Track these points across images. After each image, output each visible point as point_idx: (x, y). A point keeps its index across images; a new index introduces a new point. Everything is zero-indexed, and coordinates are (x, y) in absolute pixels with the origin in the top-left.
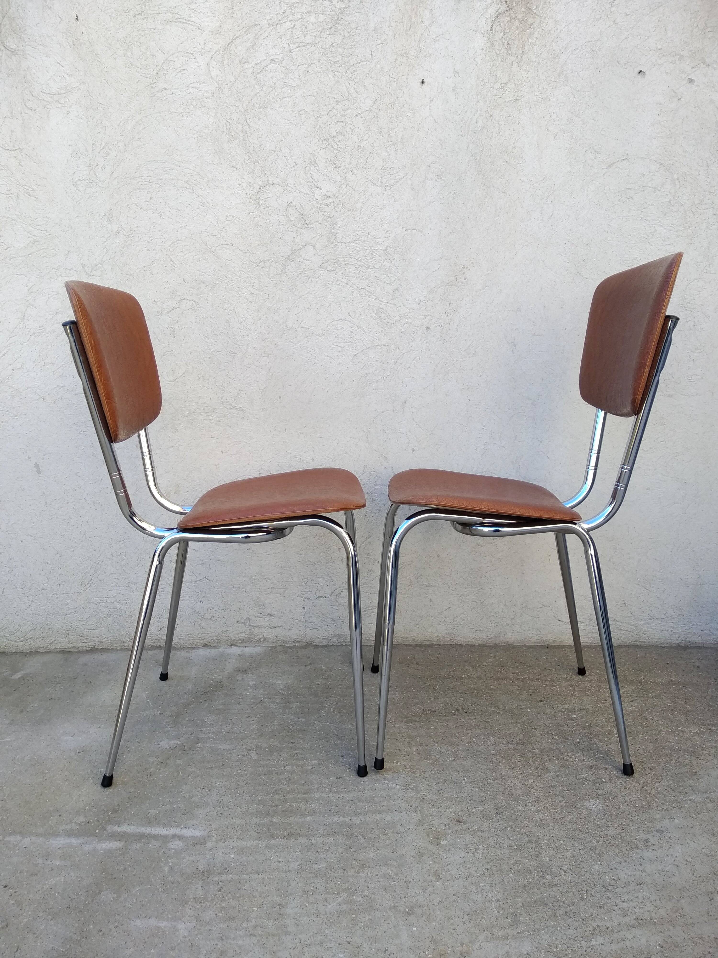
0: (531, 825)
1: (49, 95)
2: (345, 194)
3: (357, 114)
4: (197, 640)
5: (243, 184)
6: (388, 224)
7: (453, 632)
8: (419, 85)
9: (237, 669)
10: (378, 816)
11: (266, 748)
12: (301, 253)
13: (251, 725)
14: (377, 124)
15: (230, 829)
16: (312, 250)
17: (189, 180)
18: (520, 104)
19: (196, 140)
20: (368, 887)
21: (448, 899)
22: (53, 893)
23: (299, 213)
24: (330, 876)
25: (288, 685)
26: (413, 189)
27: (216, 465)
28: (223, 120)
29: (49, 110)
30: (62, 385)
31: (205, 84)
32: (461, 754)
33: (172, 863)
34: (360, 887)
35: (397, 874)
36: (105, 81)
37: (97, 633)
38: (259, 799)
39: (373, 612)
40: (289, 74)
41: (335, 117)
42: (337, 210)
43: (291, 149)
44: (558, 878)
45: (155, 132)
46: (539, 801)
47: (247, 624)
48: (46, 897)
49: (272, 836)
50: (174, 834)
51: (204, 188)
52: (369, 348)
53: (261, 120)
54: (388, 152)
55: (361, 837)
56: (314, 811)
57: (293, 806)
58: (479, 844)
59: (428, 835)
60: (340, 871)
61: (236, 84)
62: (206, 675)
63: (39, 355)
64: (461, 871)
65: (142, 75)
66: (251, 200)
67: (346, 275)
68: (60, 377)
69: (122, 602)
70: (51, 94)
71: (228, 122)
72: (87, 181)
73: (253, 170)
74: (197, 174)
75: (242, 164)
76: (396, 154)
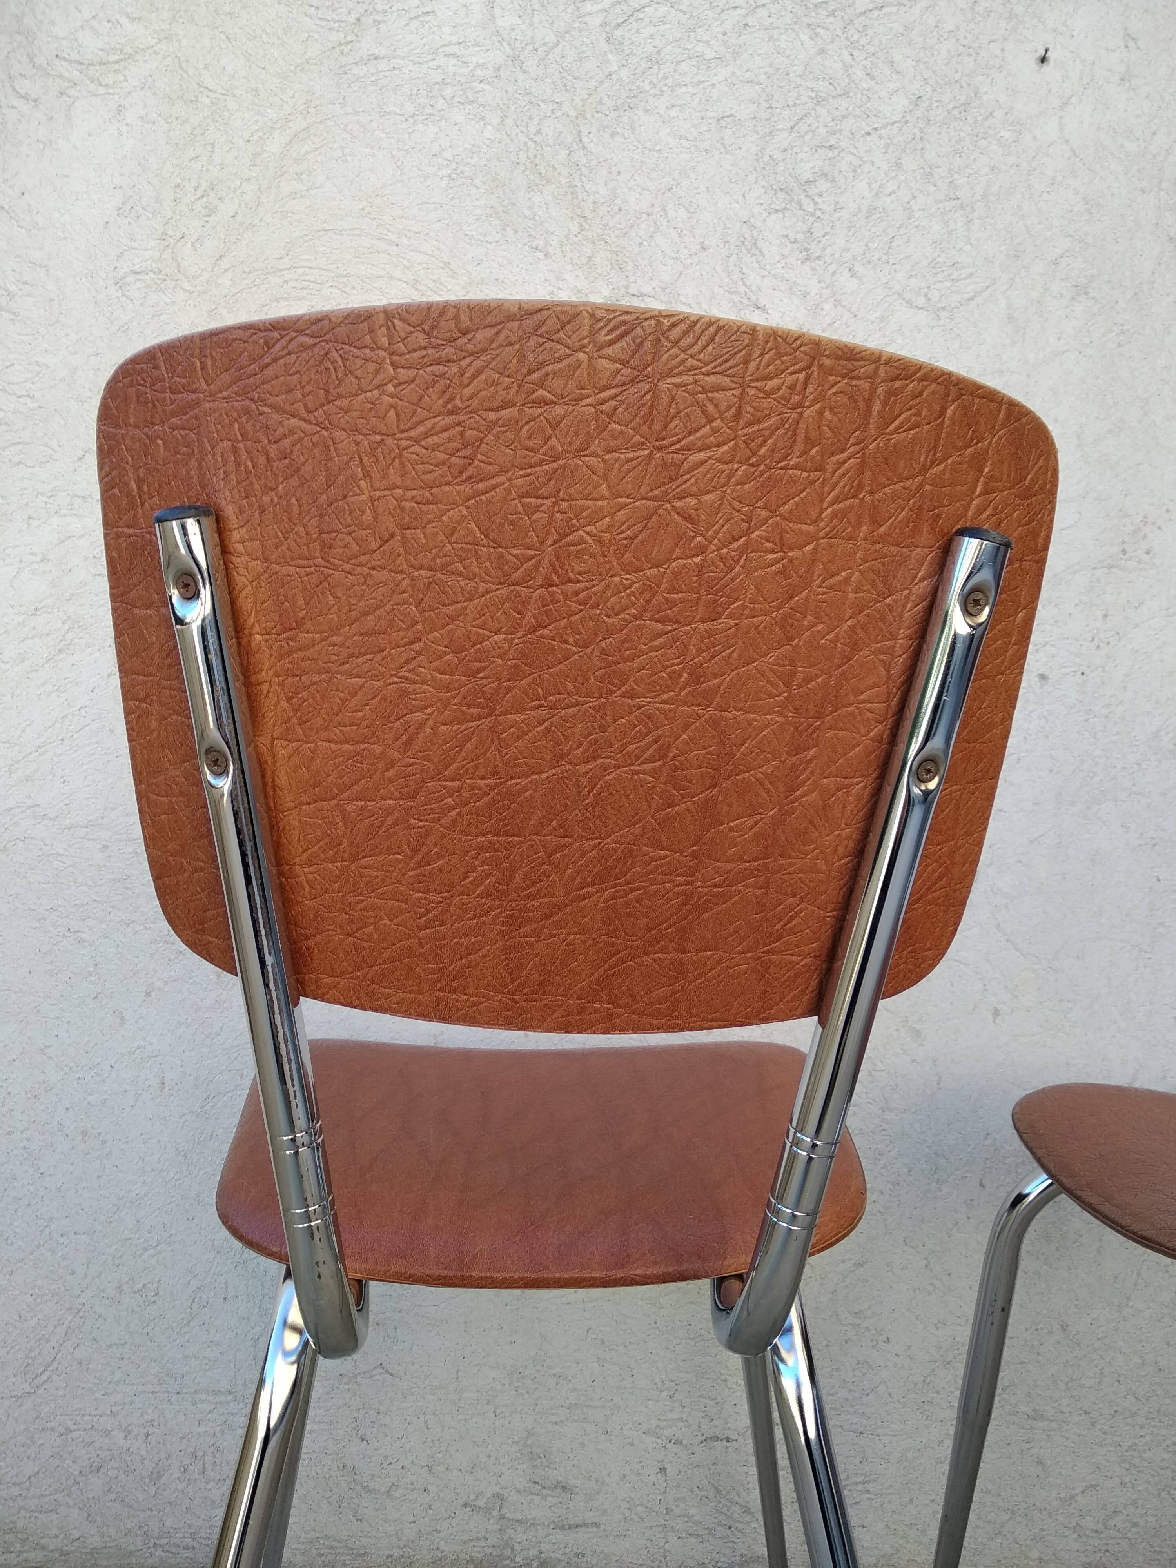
1: (75, 65)
2: (829, 325)
3: (869, 129)
4: (343, 1558)
7: (1104, 1559)
8: (1033, 64)
14: (922, 156)
17: (419, 279)
19: (444, 183)
26: (1010, 318)
28: (520, 134)
29: (73, 100)
30: (29, 802)
31: (479, 48)
36: (222, 36)
37: (55, 1522)
39: (868, 1492)
40: (699, 31)
41: (810, 135)
43: (692, 210)
45: (340, 161)
47: (495, 1513)
53: (618, 139)
54: (946, 224)
61: (558, 50)
65: (319, 22)
68: (27, 779)
69: (136, 1431)
70: (81, 64)
71: (531, 139)
72: (152, 275)
73: (590, 259)
74: (442, 265)
75: (561, 246)
76: (969, 230)
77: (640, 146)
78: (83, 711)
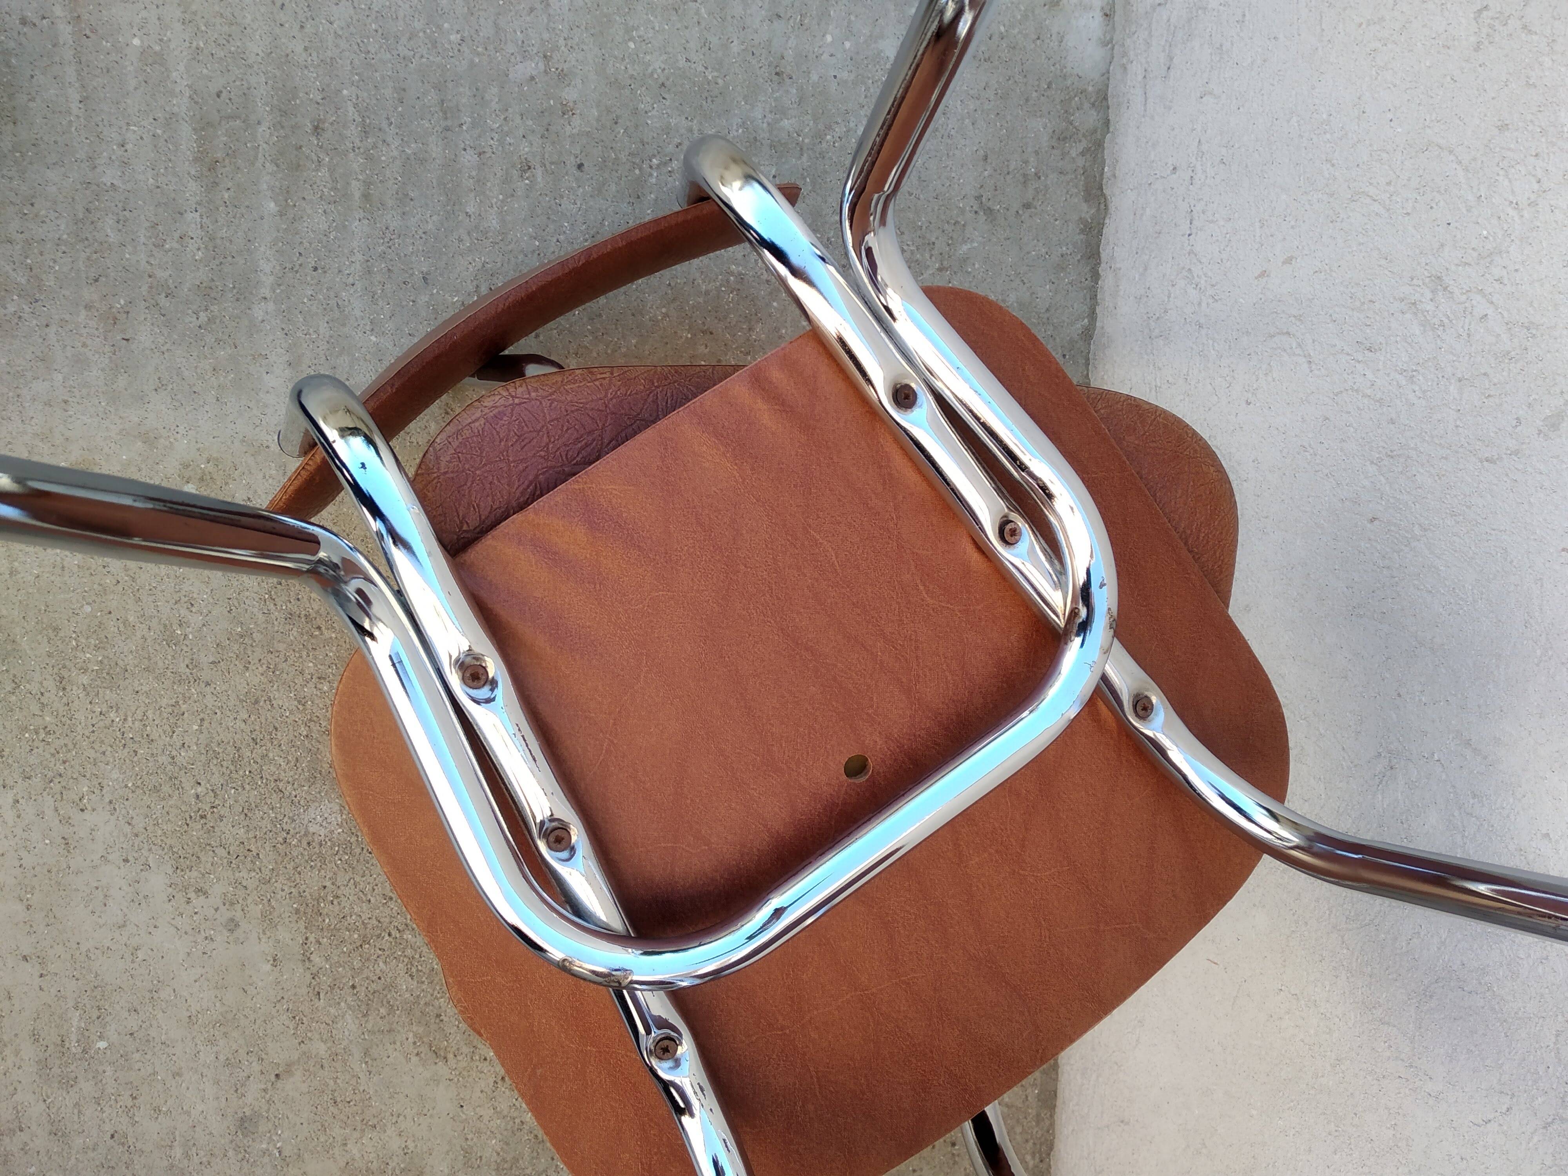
11: (560, 99)
13: (666, 57)
15: (226, 28)
20: (47, 326)
34: (45, 309)
38: (345, 92)
56: (297, 219)
57: (317, 170)
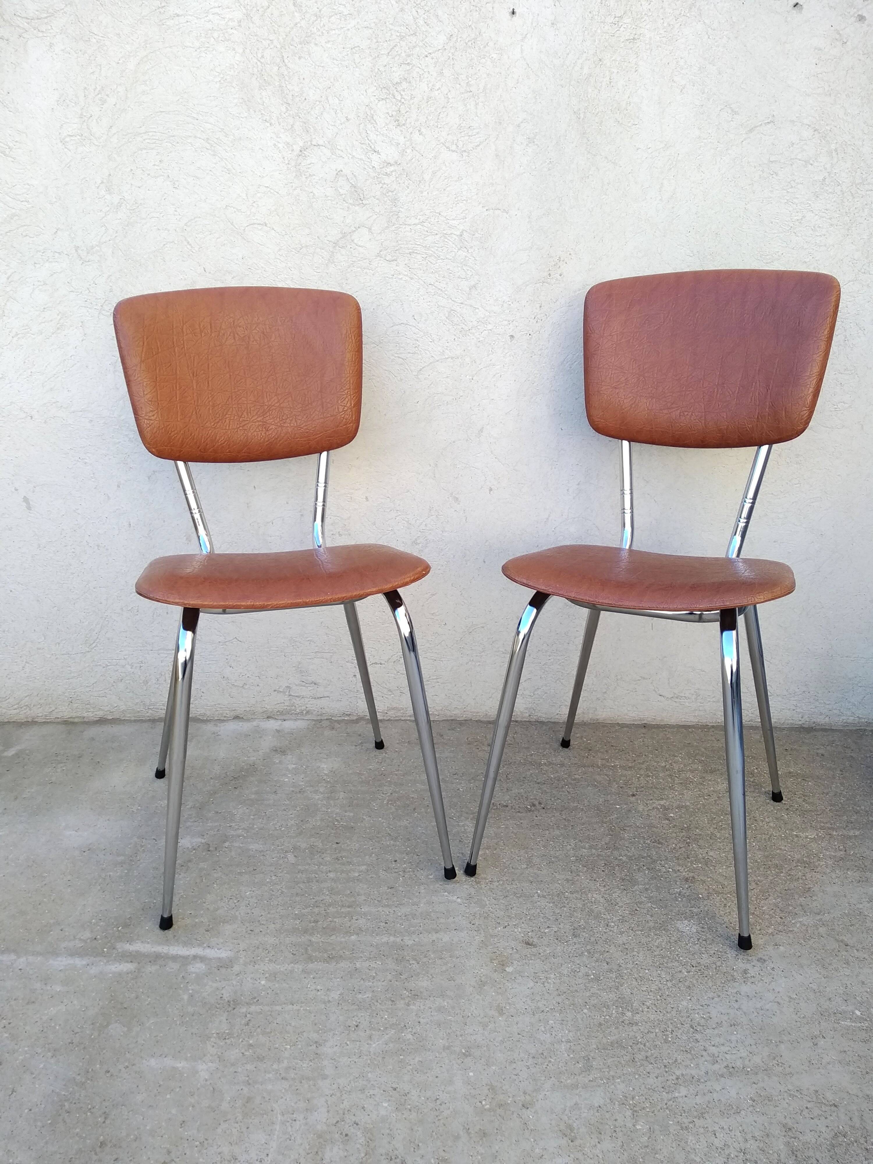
0: (612, 949)
1: (25, 20)
2: (410, 160)
3: (427, 53)
4: (226, 711)
5: (280, 145)
6: (464, 202)
8: (508, 16)
9: (274, 749)
10: (434, 936)
11: (305, 849)
12: (353, 238)
13: (289, 820)
14: (453, 68)
15: (261, 950)
16: (367, 233)
17: (209, 138)
18: (638, 45)
19: (218, 85)
20: (419, 1022)
21: (511, 1039)
22: (53, 1025)
23: (350, 185)
24: (376, 1009)
25: (334, 770)
26: (497, 155)
27: (248, 504)
28: (253, 58)
29: (26, 40)
30: (54, 400)
31: (229, 10)
32: (536, 860)
33: (192, 990)
34: (410, 1023)
35: (453, 1008)
37: (106, 700)
38: (296, 912)
39: (438, 682)
41: (398, 57)
42: (400, 181)
43: (341, 99)
44: (639, 1016)
45: (165, 74)
46: (623, 920)
47: (287, 693)
48: (45, 1030)
49: (310, 959)
50: (195, 954)
51: (229, 149)
52: (438, 361)
53: (302, 60)
54: (466, 105)
55: (414, 962)
56: (360, 929)
57: (335, 922)
58: (551, 972)
59: (491, 960)
60: (387, 1002)
61: (269, 10)
62: (237, 756)
63: (25, 362)
64: (528, 1005)
66: (290, 166)
67: (411, 267)
68: (51, 389)
69: (135, 665)
70: (29, 19)
71: (259, 61)
72: (78, 137)
73: (292, 126)
74: (220, 130)
75: (278, 118)
76: (476, 108)
77: (314, 64)
78: (72, 357)
